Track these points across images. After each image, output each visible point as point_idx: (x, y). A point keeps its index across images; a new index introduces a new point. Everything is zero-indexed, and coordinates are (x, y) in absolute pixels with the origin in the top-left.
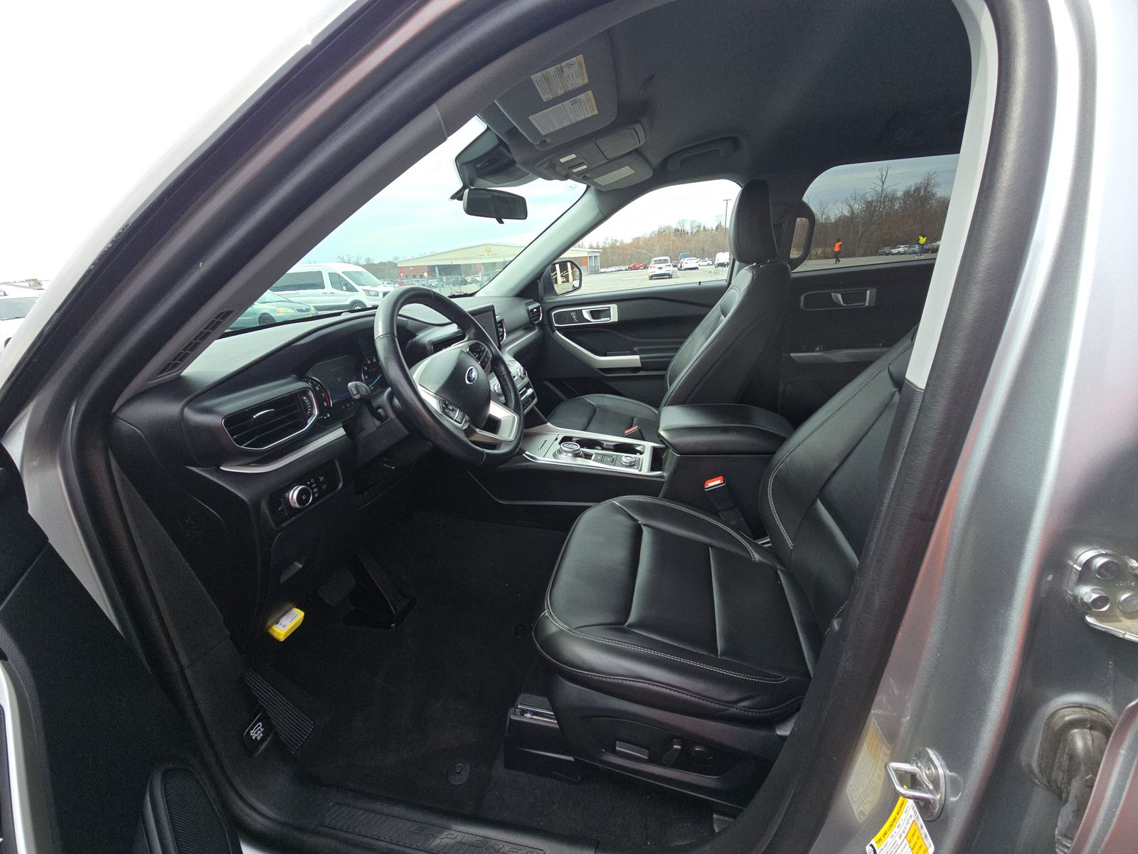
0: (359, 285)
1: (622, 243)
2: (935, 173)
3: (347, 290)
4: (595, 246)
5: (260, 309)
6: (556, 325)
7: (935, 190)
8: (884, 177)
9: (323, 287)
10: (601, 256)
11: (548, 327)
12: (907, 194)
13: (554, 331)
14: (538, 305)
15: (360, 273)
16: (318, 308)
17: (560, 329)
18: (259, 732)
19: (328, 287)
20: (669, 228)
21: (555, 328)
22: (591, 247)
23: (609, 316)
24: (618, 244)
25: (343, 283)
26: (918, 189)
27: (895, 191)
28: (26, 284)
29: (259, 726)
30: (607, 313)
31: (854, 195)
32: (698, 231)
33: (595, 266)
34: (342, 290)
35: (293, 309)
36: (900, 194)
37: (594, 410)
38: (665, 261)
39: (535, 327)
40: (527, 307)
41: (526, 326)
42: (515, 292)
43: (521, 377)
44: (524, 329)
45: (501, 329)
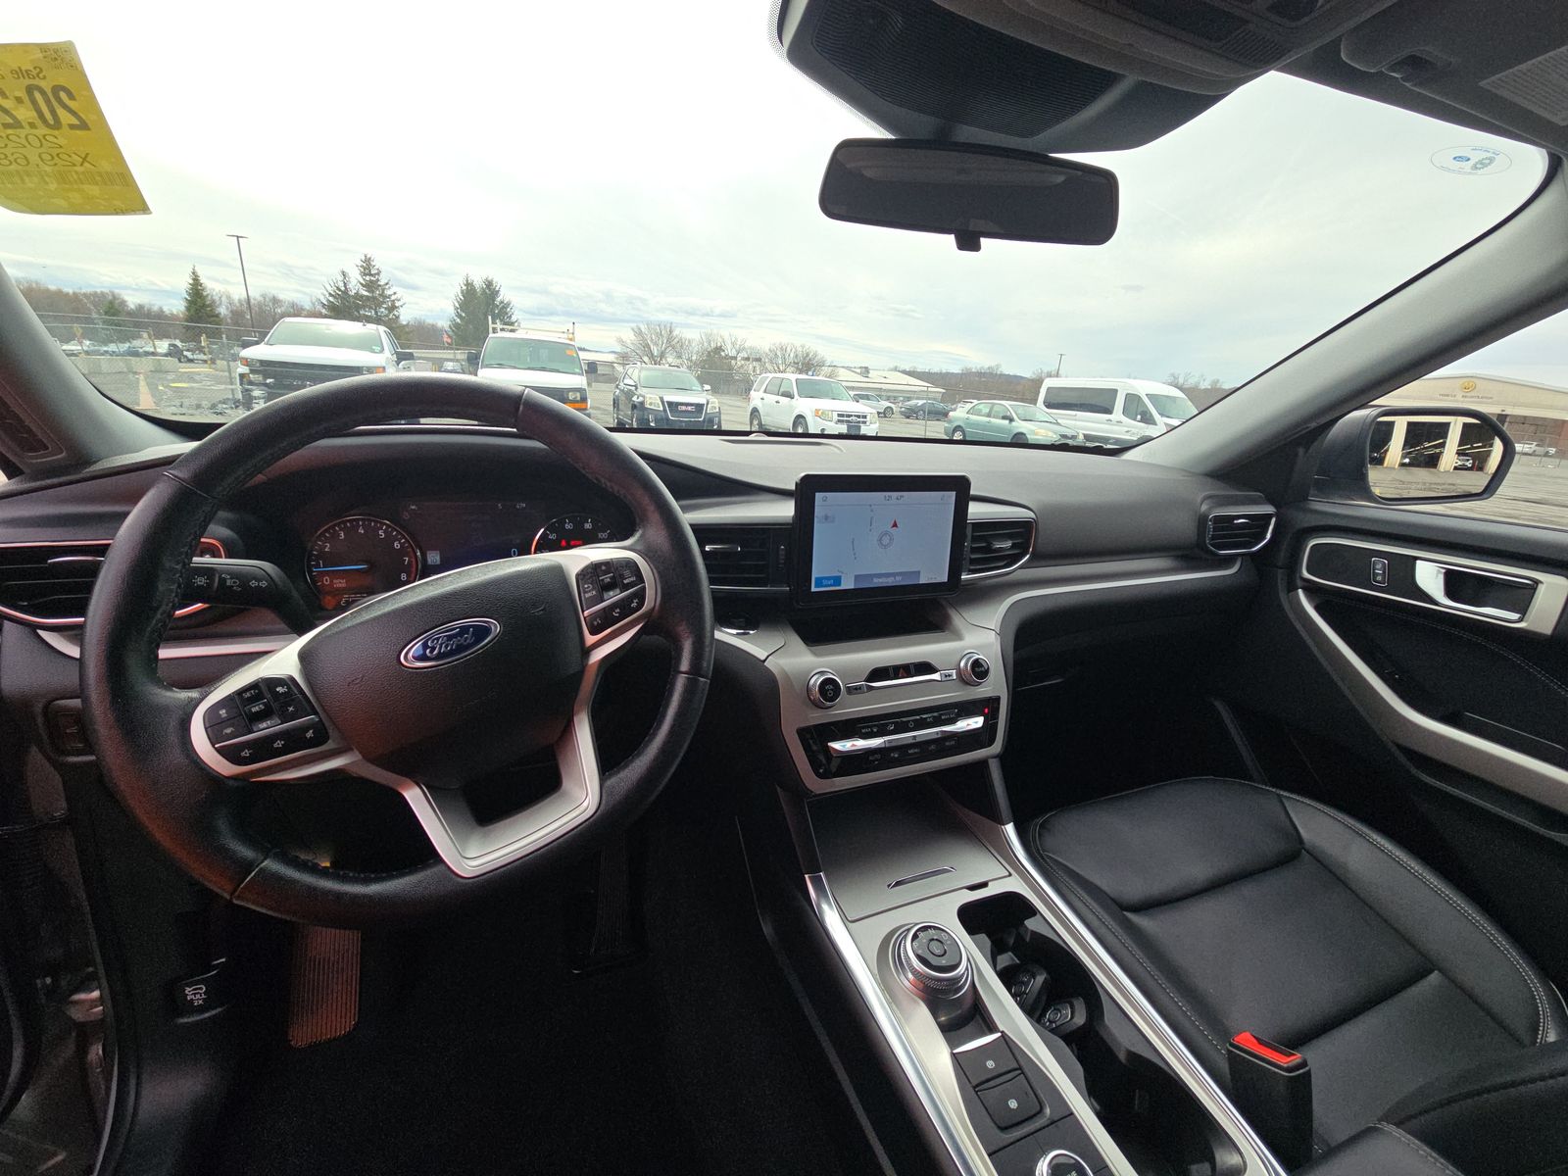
0: (1162, 415)
3: (1141, 421)
5: (1017, 427)
6: (1306, 575)
9: (1109, 411)
11: (1280, 574)
13: (1292, 588)
14: (1269, 509)
15: (1173, 399)
16: (1087, 437)
17: (1312, 590)
18: (198, 996)
19: (1118, 413)
21: (1299, 583)
23: (1523, 609)
25: (1140, 410)
28: (859, 371)
29: (201, 989)
30: (1520, 597)
34: (1135, 419)
35: (1055, 433)
37: (1293, 852)
39: (1227, 562)
40: (1204, 508)
41: (1180, 553)
42: (1209, 466)
43: (963, 680)
44: (1177, 557)
45: (1009, 544)
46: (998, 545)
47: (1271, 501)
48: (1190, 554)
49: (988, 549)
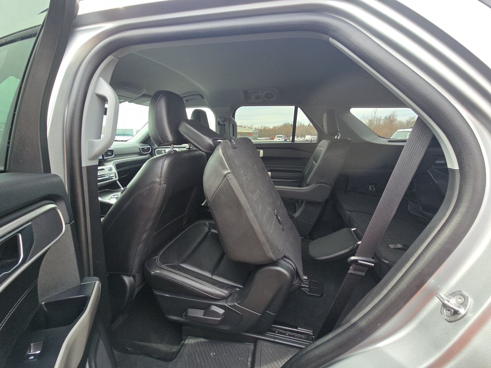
1: (269, 128)
2: (396, 111)
4: (257, 128)
7: (397, 118)
8: (375, 111)
10: (258, 133)
12: (386, 118)
14: (149, 147)
20: (289, 124)
22: (256, 129)
24: (267, 128)
26: (390, 117)
27: (381, 117)
31: (363, 117)
32: (300, 126)
33: (256, 137)
36: (383, 118)
38: (281, 137)
39: (146, 154)
40: (139, 147)
41: (139, 154)
42: (140, 141)
43: (109, 170)
44: (138, 155)
45: (110, 153)
46: (108, 153)
47: (149, 145)
48: (140, 154)
49: (107, 154)
